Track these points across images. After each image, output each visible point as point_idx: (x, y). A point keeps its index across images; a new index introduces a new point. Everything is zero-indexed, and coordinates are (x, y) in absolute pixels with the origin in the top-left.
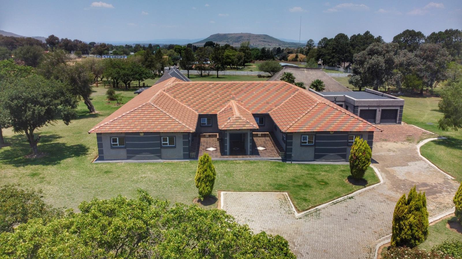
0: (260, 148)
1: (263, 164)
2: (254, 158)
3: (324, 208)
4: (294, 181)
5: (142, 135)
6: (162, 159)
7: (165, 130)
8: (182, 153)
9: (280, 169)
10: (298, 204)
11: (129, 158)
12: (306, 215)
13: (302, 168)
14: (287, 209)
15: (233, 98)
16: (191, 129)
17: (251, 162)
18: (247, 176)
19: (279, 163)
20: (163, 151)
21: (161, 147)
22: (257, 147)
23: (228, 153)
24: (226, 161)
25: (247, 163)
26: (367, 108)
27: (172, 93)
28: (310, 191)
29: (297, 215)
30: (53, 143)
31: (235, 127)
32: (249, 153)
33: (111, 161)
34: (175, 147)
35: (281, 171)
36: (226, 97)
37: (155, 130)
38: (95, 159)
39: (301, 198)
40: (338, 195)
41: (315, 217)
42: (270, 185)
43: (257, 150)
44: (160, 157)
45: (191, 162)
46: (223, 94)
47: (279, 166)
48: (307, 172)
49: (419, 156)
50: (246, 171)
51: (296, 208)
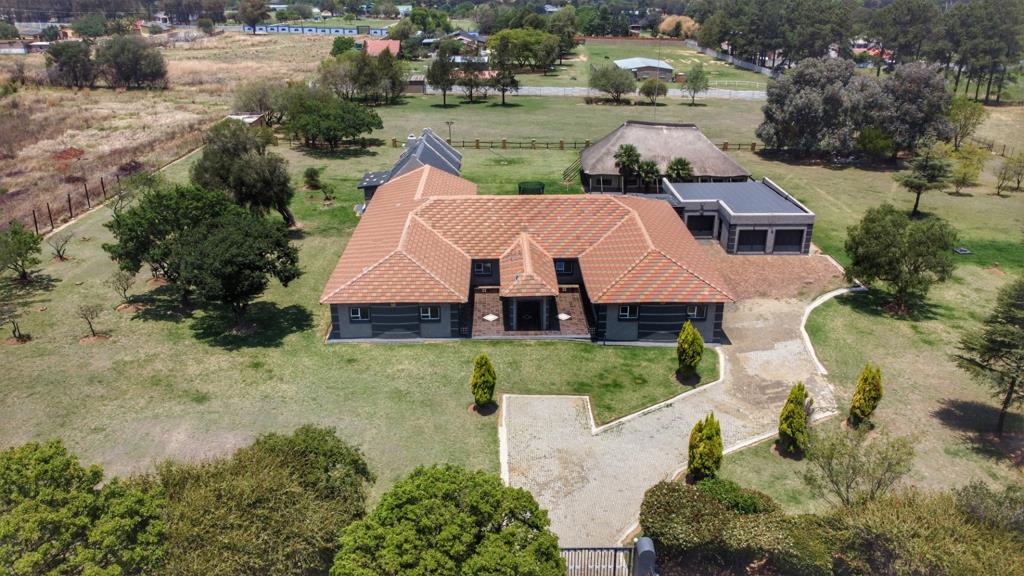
0: (563, 317)
1: (563, 348)
2: (550, 336)
3: (629, 421)
4: (601, 376)
5: (394, 306)
6: (421, 337)
7: (426, 299)
8: (449, 329)
9: (586, 355)
10: (598, 415)
11: (374, 336)
12: (605, 431)
13: (617, 354)
14: (583, 422)
15: (525, 229)
16: (462, 297)
17: (548, 344)
18: (539, 367)
19: (586, 345)
20: (423, 326)
21: (421, 321)
22: (557, 314)
23: (515, 327)
24: (510, 342)
25: (540, 345)
26: (752, 228)
27: (430, 219)
28: (618, 394)
29: (595, 430)
30: (257, 303)
31: (525, 293)
32: (545, 327)
33: (350, 341)
34: (439, 321)
35: (587, 360)
36: (513, 227)
37: (412, 299)
38: (326, 335)
39: (604, 406)
40: (654, 401)
41: (615, 433)
42: (568, 383)
43: (558, 320)
44: (419, 335)
45: (462, 343)
46: (509, 221)
47: (586, 351)
48: (622, 361)
49: (799, 329)
50: (538, 360)
51: (595, 420)
